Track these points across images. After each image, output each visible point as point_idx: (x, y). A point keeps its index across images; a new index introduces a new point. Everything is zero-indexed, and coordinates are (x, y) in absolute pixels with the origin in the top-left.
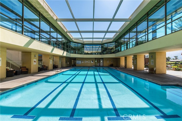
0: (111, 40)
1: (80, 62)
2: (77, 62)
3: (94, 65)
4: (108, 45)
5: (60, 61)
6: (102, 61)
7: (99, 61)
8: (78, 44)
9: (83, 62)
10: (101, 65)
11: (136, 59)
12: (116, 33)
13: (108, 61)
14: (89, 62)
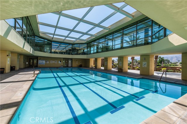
0: (84, 42)
1: (44, 62)
2: (40, 62)
3: (62, 66)
4: (79, 46)
5: (18, 59)
6: (70, 62)
7: (67, 61)
8: (45, 40)
9: (48, 62)
10: (70, 65)
11: (107, 60)
12: (90, 36)
13: (77, 62)
14: (56, 63)
